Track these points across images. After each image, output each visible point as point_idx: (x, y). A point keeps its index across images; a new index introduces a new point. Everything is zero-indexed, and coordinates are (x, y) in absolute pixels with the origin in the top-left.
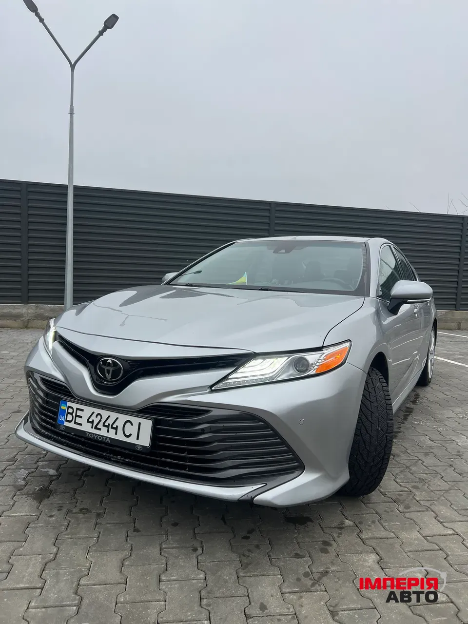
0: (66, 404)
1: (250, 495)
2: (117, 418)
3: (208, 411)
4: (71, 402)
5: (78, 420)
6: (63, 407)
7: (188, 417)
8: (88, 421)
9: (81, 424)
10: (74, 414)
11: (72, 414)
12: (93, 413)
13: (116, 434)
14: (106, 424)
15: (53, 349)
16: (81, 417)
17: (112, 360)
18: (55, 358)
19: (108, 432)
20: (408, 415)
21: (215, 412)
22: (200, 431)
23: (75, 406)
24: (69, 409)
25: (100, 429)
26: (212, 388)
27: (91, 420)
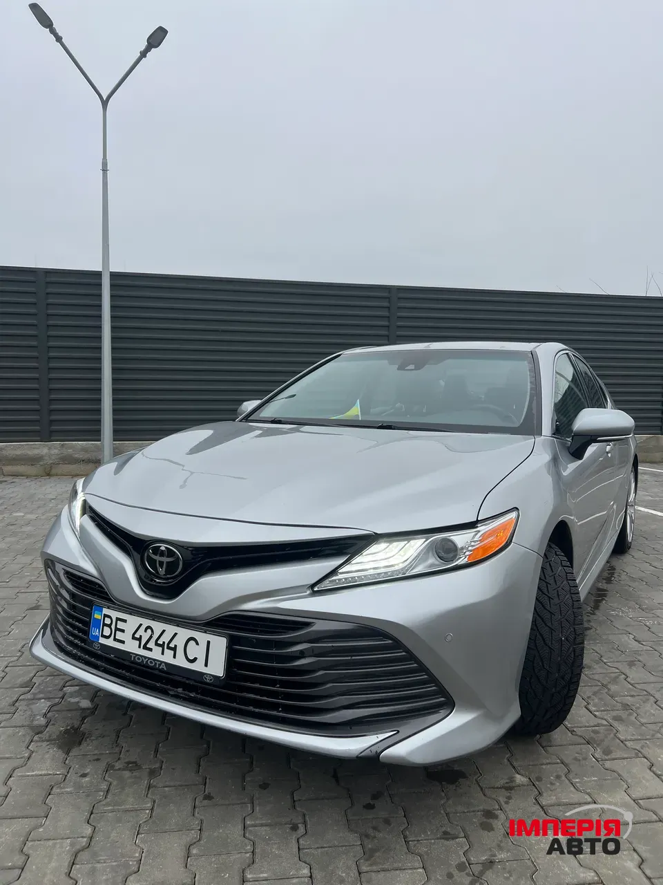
0: (102, 612)
1: (374, 749)
2: (176, 634)
3: (308, 624)
4: (108, 608)
5: (119, 635)
6: (97, 616)
7: (280, 633)
8: (134, 638)
9: (123, 642)
10: (113, 627)
11: (109, 626)
12: (141, 625)
13: (174, 657)
14: (160, 642)
15: (82, 527)
16: (123, 631)
17: (166, 548)
18: (84, 538)
19: (163, 654)
20: (600, 601)
21: (319, 626)
22: (298, 654)
23: (115, 614)
24: (106, 618)
25: (150, 650)
26: (315, 589)
27: (137, 636)
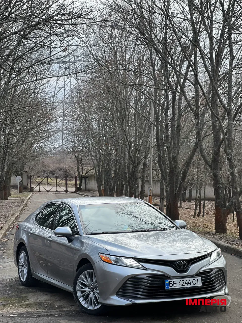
2: (190, 280)
5: (175, 285)
6: (167, 282)
7: (208, 274)
8: (179, 284)
9: (177, 286)
10: (173, 283)
11: (172, 284)
12: (180, 281)
17: (182, 261)
19: (187, 285)
21: (214, 271)
22: (212, 277)
23: (172, 280)
25: (184, 285)
26: (208, 264)
27: (180, 283)
